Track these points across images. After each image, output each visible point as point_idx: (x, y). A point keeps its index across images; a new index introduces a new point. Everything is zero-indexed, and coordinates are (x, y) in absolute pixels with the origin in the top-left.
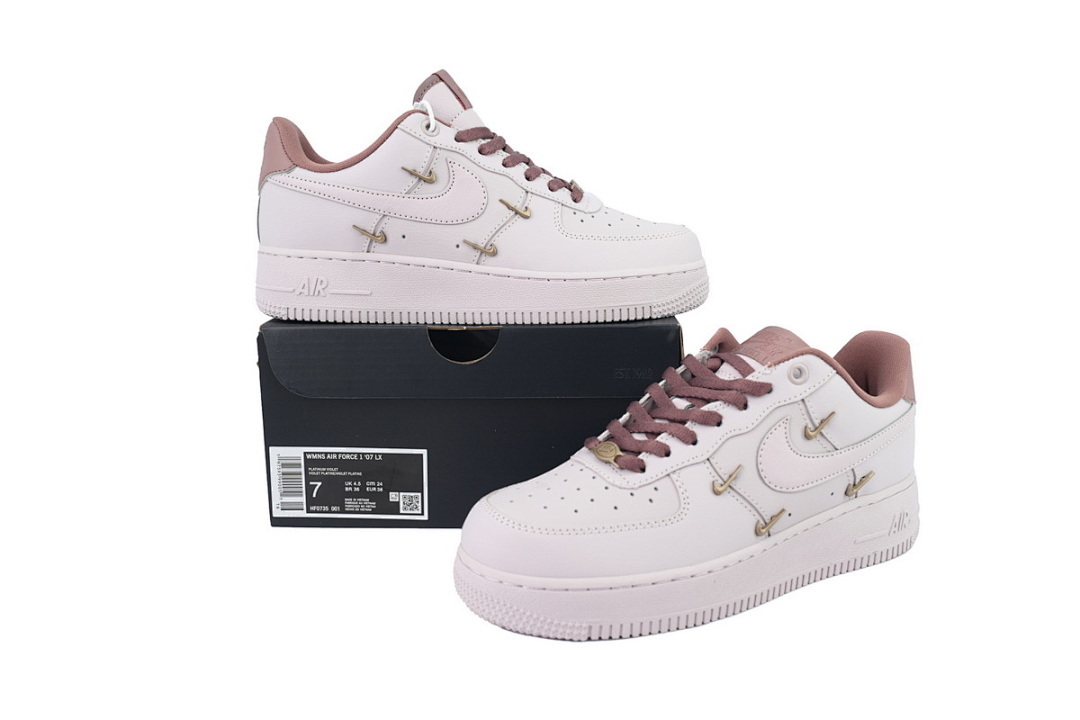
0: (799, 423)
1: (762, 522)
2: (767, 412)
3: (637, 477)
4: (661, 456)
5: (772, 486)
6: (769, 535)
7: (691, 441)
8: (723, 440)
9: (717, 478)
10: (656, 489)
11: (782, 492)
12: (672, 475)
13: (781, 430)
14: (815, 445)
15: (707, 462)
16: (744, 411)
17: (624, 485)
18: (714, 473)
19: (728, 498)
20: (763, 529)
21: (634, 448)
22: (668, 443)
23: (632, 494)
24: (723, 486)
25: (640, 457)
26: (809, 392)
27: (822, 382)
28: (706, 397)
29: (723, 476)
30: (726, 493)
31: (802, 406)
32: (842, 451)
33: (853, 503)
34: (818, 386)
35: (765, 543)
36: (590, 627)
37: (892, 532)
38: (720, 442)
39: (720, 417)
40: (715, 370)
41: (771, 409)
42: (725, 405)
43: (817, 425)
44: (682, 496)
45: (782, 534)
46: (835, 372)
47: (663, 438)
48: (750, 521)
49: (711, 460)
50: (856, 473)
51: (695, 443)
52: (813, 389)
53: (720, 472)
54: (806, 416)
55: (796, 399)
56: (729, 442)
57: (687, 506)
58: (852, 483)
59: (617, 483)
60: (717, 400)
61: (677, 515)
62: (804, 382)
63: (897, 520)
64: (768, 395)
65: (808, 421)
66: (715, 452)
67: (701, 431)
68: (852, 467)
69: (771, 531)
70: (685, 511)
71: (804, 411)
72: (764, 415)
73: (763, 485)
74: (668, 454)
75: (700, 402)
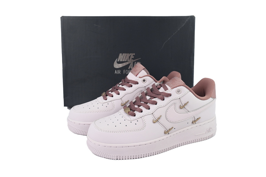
0: (178, 104)
1: (166, 130)
2: (169, 101)
3: (133, 118)
4: (140, 112)
5: (170, 121)
6: (169, 134)
7: (148, 108)
8: (157, 108)
9: (154, 118)
10: (137, 121)
11: (172, 123)
12: (142, 117)
13: (173, 106)
14: (182, 110)
15: (152, 114)
16: (163, 101)
17: (130, 119)
18: (153, 117)
19: (157, 124)
20: (167, 132)
21: (133, 110)
22: (142, 109)
23: (131, 122)
24: (156, 121)
25: (135, 112)
26: (181, 96)
27: (185, 94)
28: (154, 97)
29: (156, 118)
30: (156, 123)
31: (179, 100)
32: (191, 112)
33: (195, 125)
34: (184, 95)
35: (167, 136)
36: (117, 156)
37: (206, 133)
38: (156, 109)
39: (157, 102)
40: (159, 89)
41: (170, 101)
42: (158, 99)
43: (184, 105)
44: (144, 123)
45: (172, 134)
46: (189, 91)
47: (141, 107)
48: (163, 130)
49: (153, 114)
50: (195, 118)
51: (149, 109)
52: (182, 95)
53: (155, 117)
54: (180, 103)
55: (178, 98)
56: (158, 109)
57: (145, 126)
58: (194, 120)
59: (128, 119)
60: (156, 98)
61: (142, 128)
62: (181, 93)
63: (208, 130)
64: (170, 97)
65: (181, 104)
66: (154, 112)
67: (151, 106)
68: (194, 116)
69: (169, 132)
70: (145, 127)
71: (180, 101)
72: (168, 102)
73: (167, 121)
74: (142, 112)
75: (152, 98)
